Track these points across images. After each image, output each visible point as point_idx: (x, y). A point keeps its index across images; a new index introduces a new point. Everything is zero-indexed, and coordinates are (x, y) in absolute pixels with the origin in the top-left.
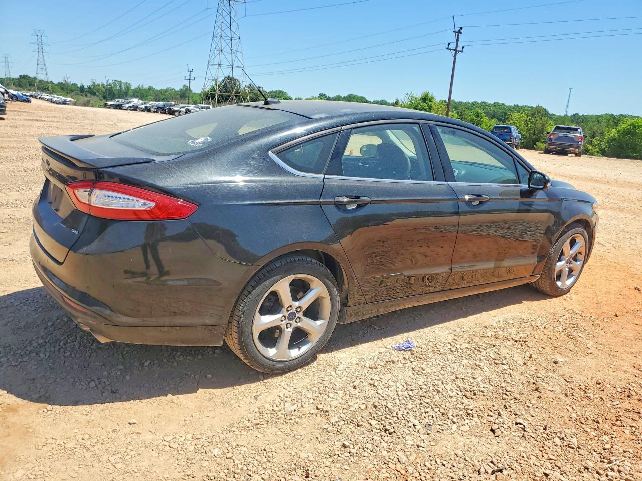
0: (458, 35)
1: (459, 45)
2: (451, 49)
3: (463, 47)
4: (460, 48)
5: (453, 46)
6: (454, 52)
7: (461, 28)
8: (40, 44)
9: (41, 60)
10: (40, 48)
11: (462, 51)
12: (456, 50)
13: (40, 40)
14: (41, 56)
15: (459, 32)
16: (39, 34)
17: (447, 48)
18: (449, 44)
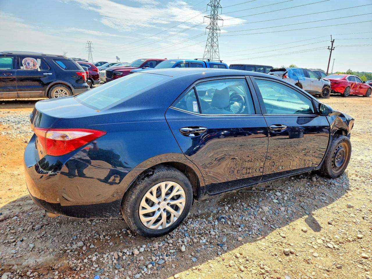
1: (333, 47)
2: (329, 49)
6: (330, 50)
7: (334, 40)
8: (90, 47)
9: (90, 55)
10: (90, 49)
11: (334, 50)
13: (90, 46)
14: (90, 53)
15: (333, 42)
16: (89, 43)
18: (329, 47)
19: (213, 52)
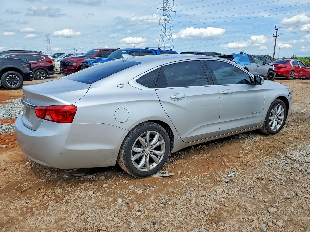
0: (277, 31)
3: (278, 35)
4: (277, 36)
5: (275, 35)
7: (278, 28)
8: (49, 40)
10: (49, 42)
12: (276, 37)
14: (49, 46)
15: (277, 30)
16: (48, 36)
17: (273, 36)
18: (274, 34)
19: (168, 41)
